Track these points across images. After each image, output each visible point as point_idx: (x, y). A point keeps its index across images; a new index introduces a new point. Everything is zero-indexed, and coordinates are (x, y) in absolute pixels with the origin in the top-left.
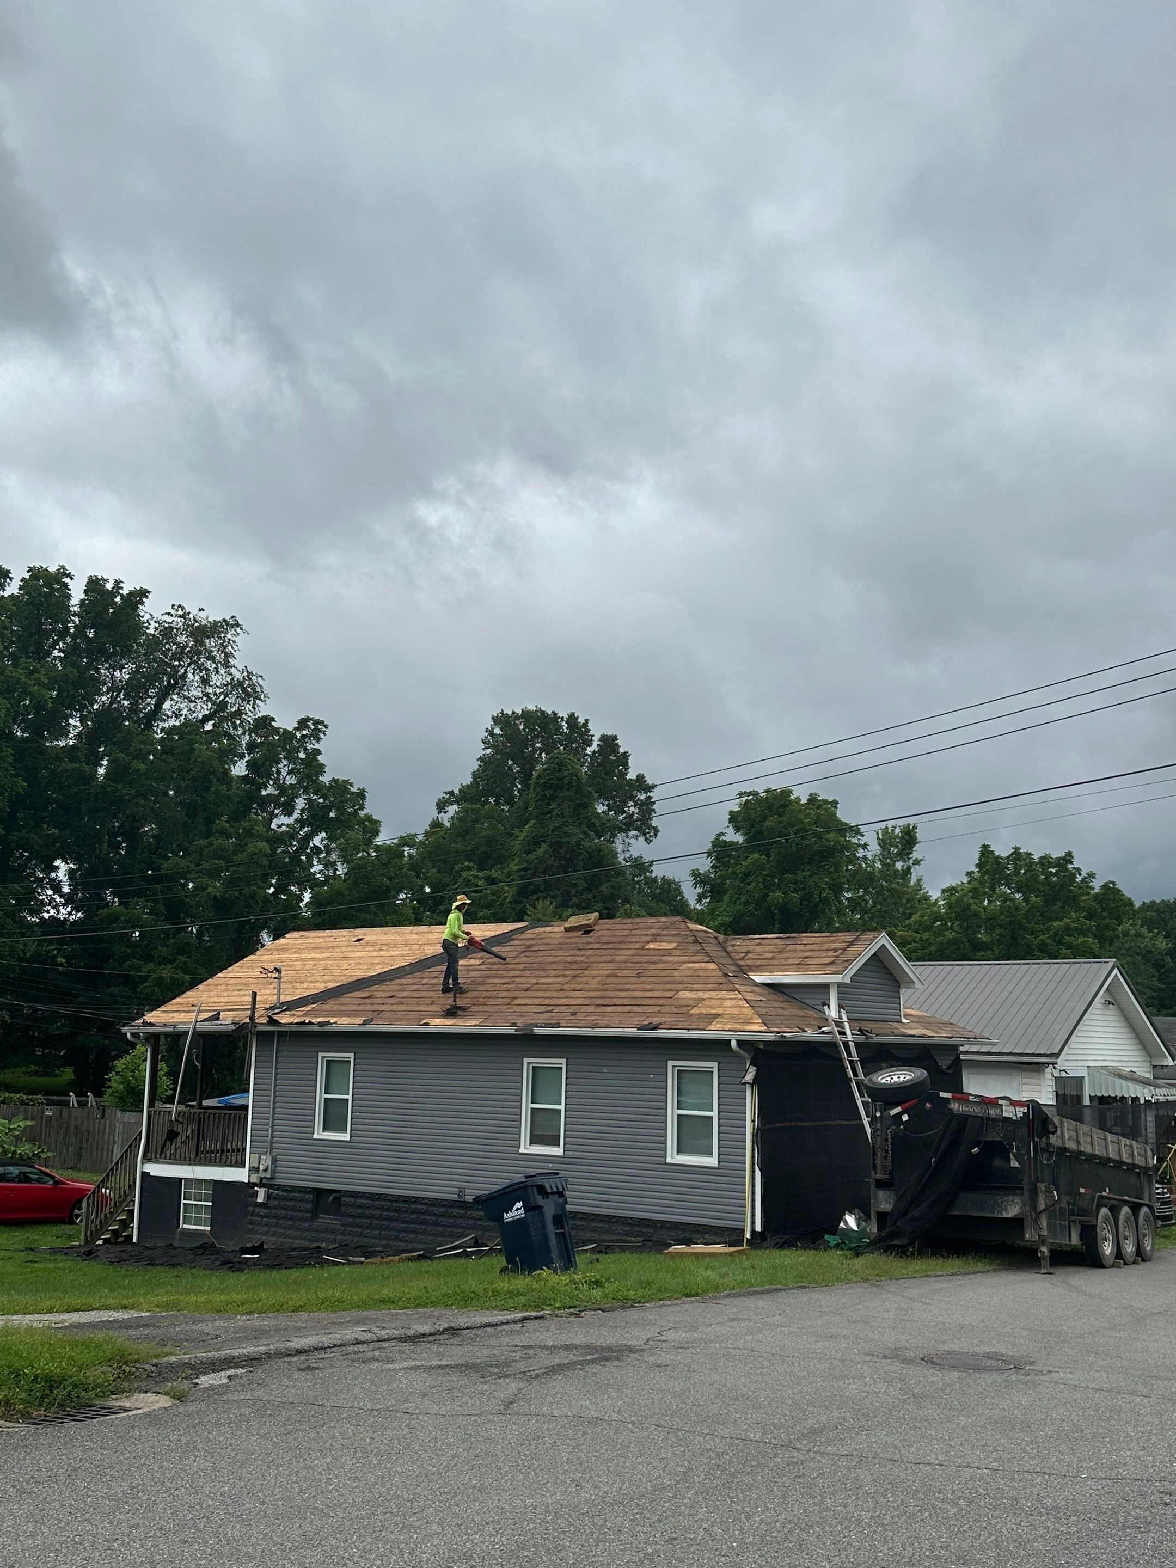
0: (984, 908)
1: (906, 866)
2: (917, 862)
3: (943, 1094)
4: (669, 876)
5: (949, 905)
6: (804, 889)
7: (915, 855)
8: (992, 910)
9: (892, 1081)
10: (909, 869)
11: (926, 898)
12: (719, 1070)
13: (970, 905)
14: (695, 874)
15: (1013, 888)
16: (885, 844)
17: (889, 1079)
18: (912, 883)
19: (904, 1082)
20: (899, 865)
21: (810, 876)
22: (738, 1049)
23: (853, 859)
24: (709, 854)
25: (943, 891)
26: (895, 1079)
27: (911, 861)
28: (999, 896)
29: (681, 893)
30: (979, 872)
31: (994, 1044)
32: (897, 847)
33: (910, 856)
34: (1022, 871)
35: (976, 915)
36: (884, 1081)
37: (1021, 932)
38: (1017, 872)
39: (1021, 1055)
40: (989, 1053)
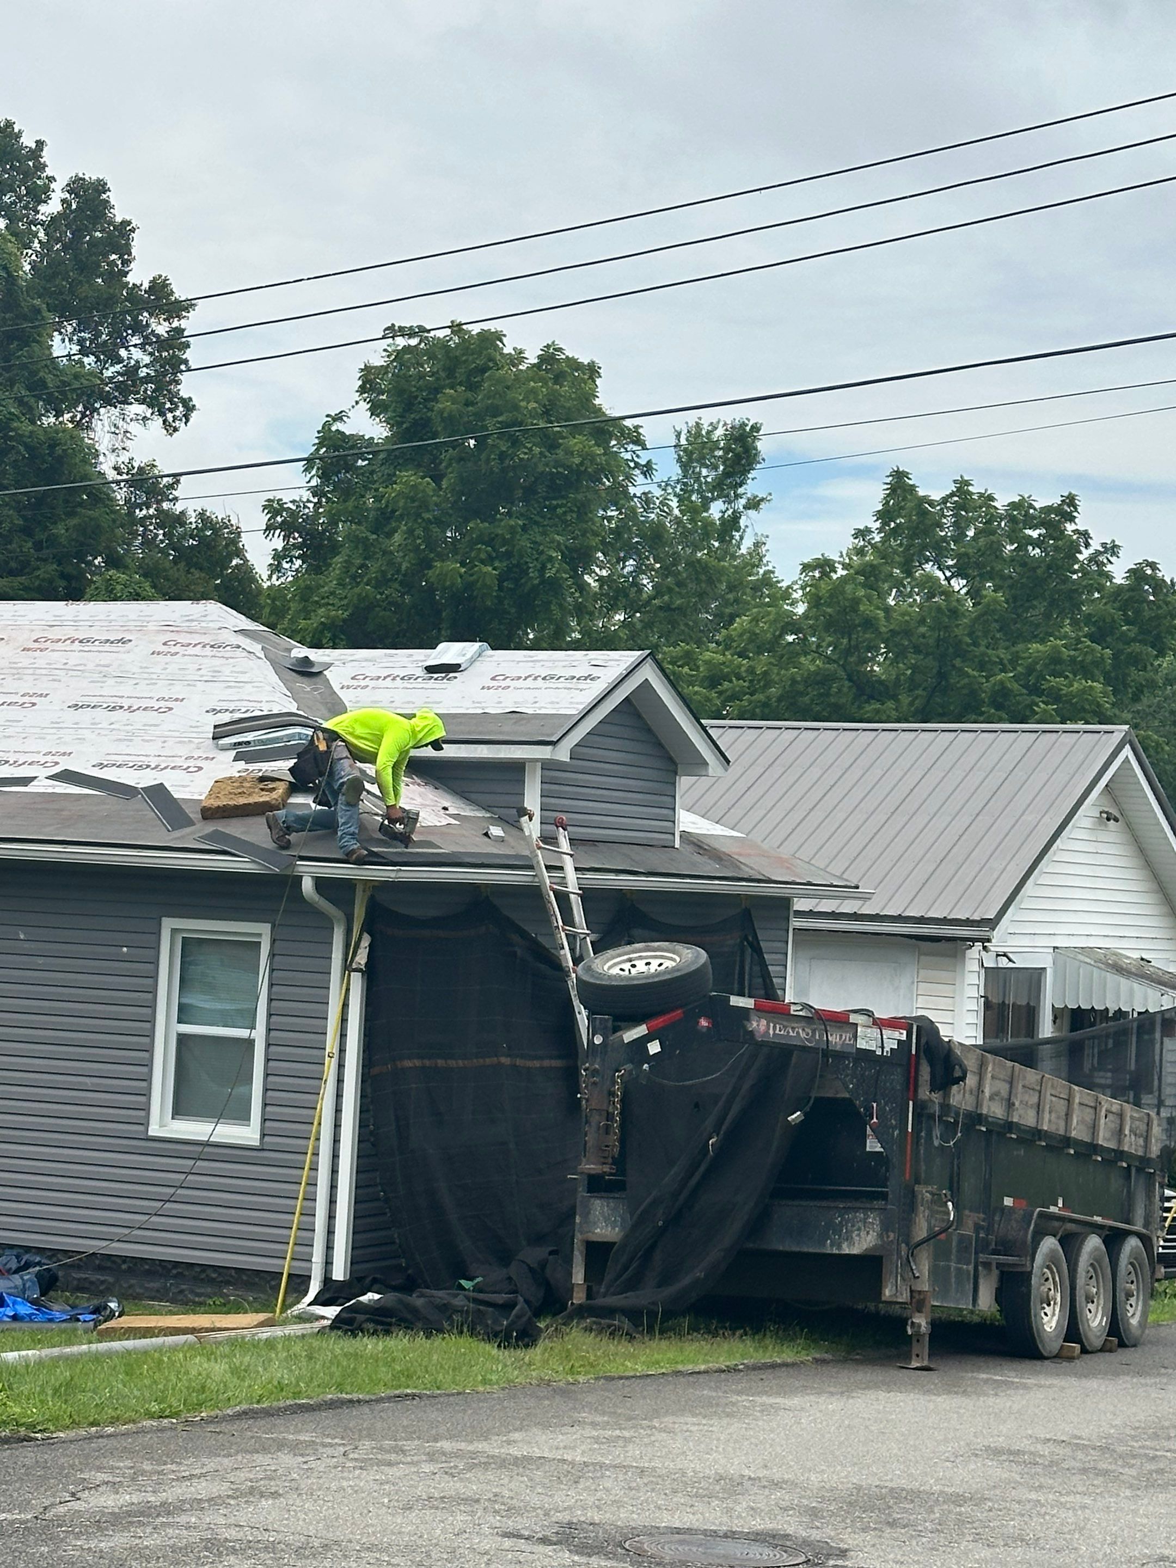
0: (887, 610)
1: (730, 512)
2: (754, 504)
3: (736, 1001)
4: (218, 511)
5: (815, 601)
6: (508, 555)
7: (751, 488)
8: (903, 615)
9: (634, 971)
10: (736, 518)
11: (767, 581)
12: (273, 941)
13: (856, 602)
14: (273, 508)
15: (948, 568)
16: (690, 460)
17: (627, 966)
18: (744, 550)
19: (657, 974)
20: (716, 510)
21: (524, 528)
22: (317, 897)
23: (619, 496)
24: (309, 462)
25: (806, 567)
26: (641, 966)
27: (743, 501)
28: (921, 585)
29: (239, 553)
30: (880, 530)
31: (866, 898)
32: (715, 468)
33: (740, 491)
34: (971, 533)
35: (869, 623)
36: (615, 971)
37: (958, 662)
38: (959, 537)
39: (921, 920)
40: (855, 917)
